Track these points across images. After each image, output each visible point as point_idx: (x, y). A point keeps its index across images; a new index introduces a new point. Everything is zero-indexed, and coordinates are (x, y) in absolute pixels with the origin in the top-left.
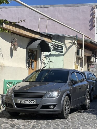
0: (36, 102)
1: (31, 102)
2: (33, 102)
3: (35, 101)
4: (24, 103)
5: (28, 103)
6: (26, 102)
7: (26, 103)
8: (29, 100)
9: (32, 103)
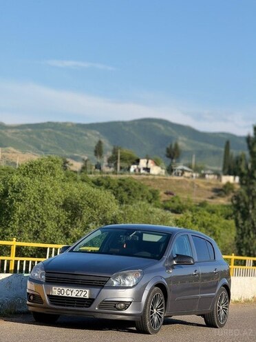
0: (90, 294)
1: (79, 294)
2: (84, 293)
3: (88, 291)
4: (65, 295)
5: (74, 295)
6: (69, 292)
7: (70, 296)
8: (75, 290)
9: (82, 296)
